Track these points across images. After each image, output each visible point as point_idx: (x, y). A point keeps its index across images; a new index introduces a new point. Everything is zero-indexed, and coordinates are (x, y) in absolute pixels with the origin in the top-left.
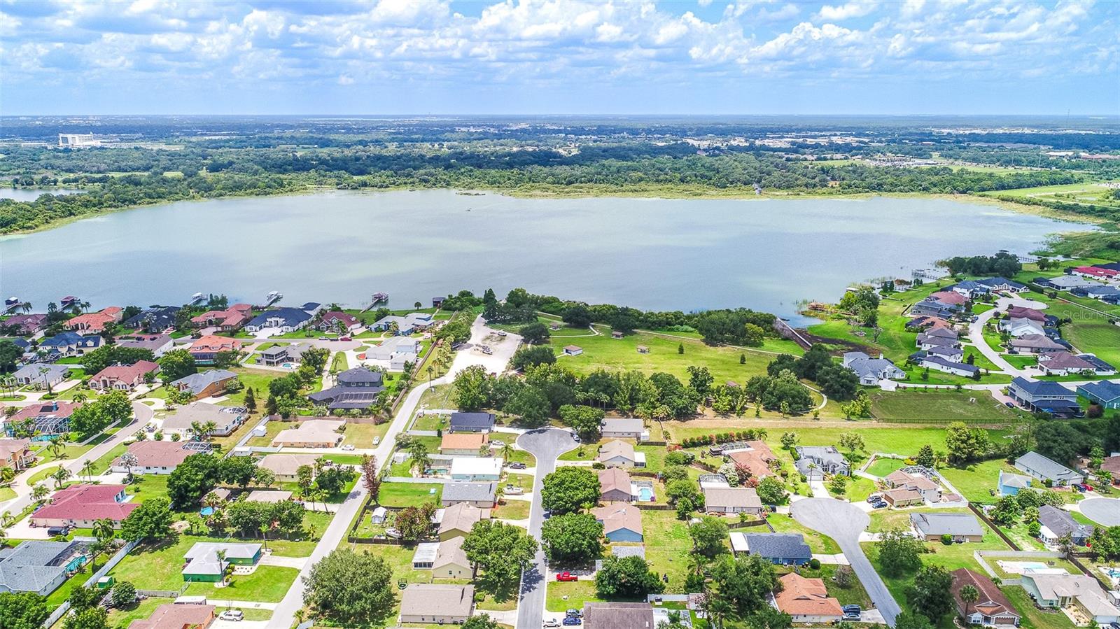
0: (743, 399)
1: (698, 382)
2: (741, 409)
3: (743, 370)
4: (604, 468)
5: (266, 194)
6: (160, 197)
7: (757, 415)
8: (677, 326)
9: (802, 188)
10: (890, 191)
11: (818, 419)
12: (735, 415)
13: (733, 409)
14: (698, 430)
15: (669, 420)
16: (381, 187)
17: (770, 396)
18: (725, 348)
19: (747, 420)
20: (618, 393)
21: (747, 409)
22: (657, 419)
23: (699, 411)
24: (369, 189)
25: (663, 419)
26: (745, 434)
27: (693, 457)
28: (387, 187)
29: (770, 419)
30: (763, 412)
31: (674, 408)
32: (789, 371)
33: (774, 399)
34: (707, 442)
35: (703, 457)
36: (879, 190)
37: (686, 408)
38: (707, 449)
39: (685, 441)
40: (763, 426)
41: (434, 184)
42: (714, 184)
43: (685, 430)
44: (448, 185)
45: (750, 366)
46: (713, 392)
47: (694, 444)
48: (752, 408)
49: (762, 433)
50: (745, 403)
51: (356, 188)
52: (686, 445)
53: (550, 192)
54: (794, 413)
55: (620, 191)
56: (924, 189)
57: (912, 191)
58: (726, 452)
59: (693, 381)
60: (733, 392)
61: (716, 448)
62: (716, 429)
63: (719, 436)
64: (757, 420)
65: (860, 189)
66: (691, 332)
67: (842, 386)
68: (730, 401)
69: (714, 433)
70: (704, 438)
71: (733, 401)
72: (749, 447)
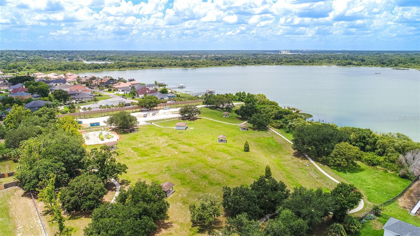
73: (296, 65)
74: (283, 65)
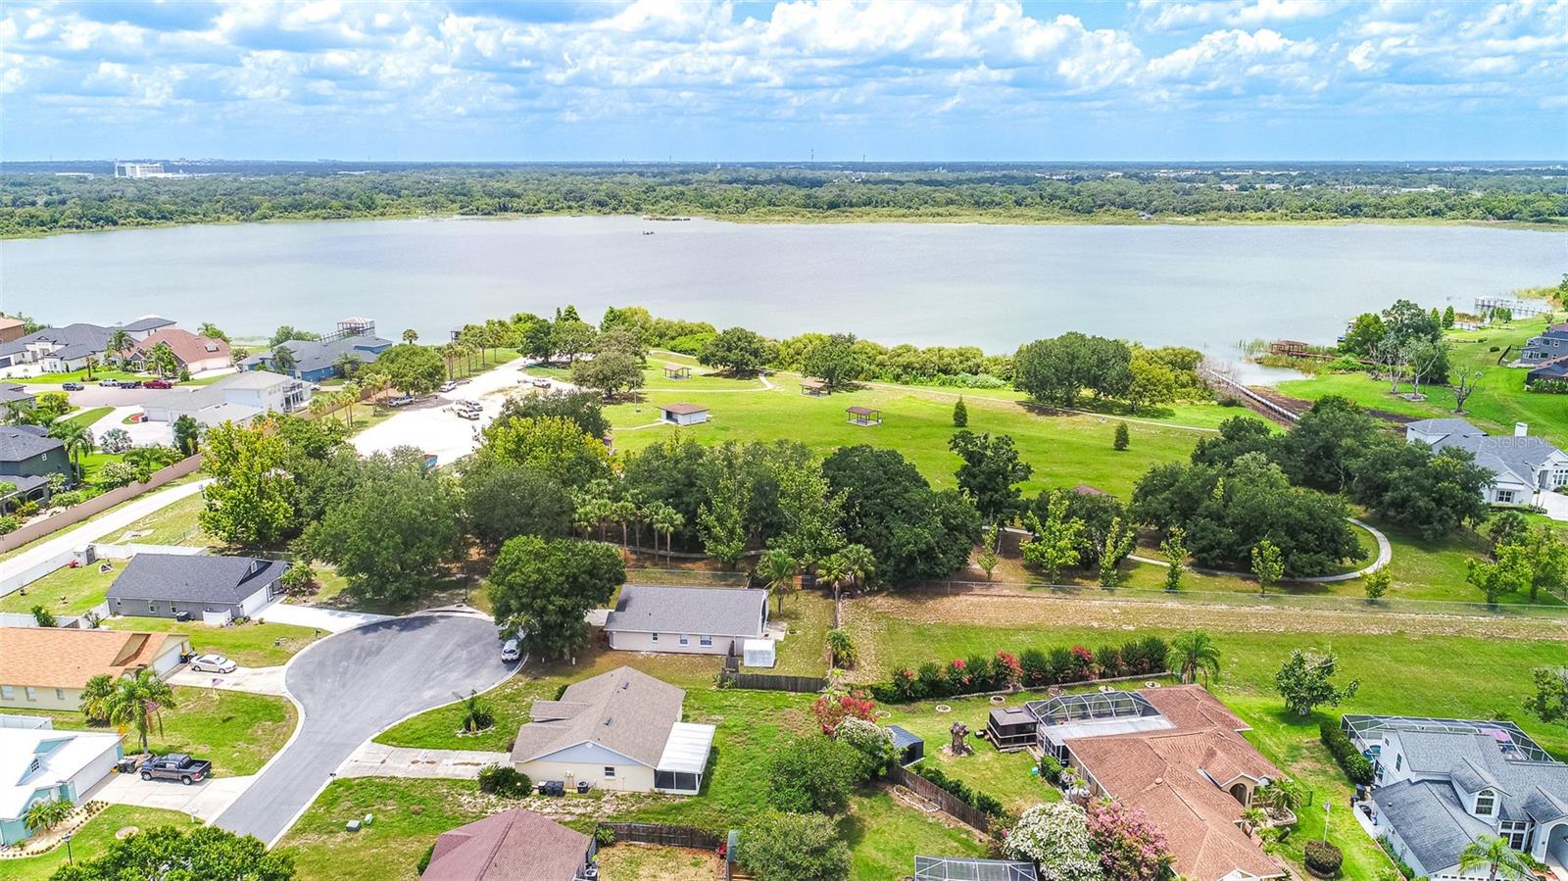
0: (1123, 531)
1: (981, 478)
2: (1117, 563)
3: (1122, 464)
4: (524, 791)
5: (339, 217)
6: (164, 217)
7: (1172, 587)
8: (963, 375)
9: (1221, 213)
10: (1375, 216)
11: (1384, 606)
12: (1096, 585)
13: (1087, 565)
14: (963, 632)
15: (871, 593)
16: (530, 211)
17: (1213, 525)
18: (1075, 418)
19: (1136, 603)
20: (708, 503)
21: (1137, 565)
22: (827, 590)
23: (976, 565)
24: (508, 215)
25: (850, 591)
26: (1130, 654)
27: (914, 752)
28: (539, 211)
29: (1217, 599)
30: (1190, 577)
31: (889, 555)
32: (1263, 458)
33: (1228, 535)
34: (983, 681)
35: (958, 748)
36: (1356, 215)
37: (928, 554)
38: (974, 716)
39: (901, 677)
40: (1195, 626)
41: (615, 209)
42: (1071, 208)
43: (921, 633)
44: (637, 210)
45: (1140, 455)
46: (1025, 507)
47: (935, 689)
48: (1152, 564)
49: (1197, 654)
50: (1132, 546)
51: (489, 214)
52: (904, 693)
53: (797, 217)
54: (1296, 581)
55: (912, 215)
56: (1434, 213)
57: (1413, 216)
58: (1060, 734)
59: (966, 476)
60: (1094, 512)
61: (1012, 711)
62: (1027, 629)
63: (1032, 660)
64: (1171, 604)
65: (1322, 214)
66: (994, 387)
67: (1439, 502)
68: (1078, 534)
69: (1016, 648)
70: (975, 665)
71: (1090, 537)
72: (1147, 711)
73: (324, 218)
74: (272, 220)
